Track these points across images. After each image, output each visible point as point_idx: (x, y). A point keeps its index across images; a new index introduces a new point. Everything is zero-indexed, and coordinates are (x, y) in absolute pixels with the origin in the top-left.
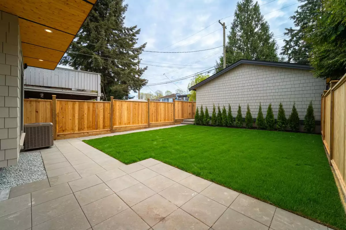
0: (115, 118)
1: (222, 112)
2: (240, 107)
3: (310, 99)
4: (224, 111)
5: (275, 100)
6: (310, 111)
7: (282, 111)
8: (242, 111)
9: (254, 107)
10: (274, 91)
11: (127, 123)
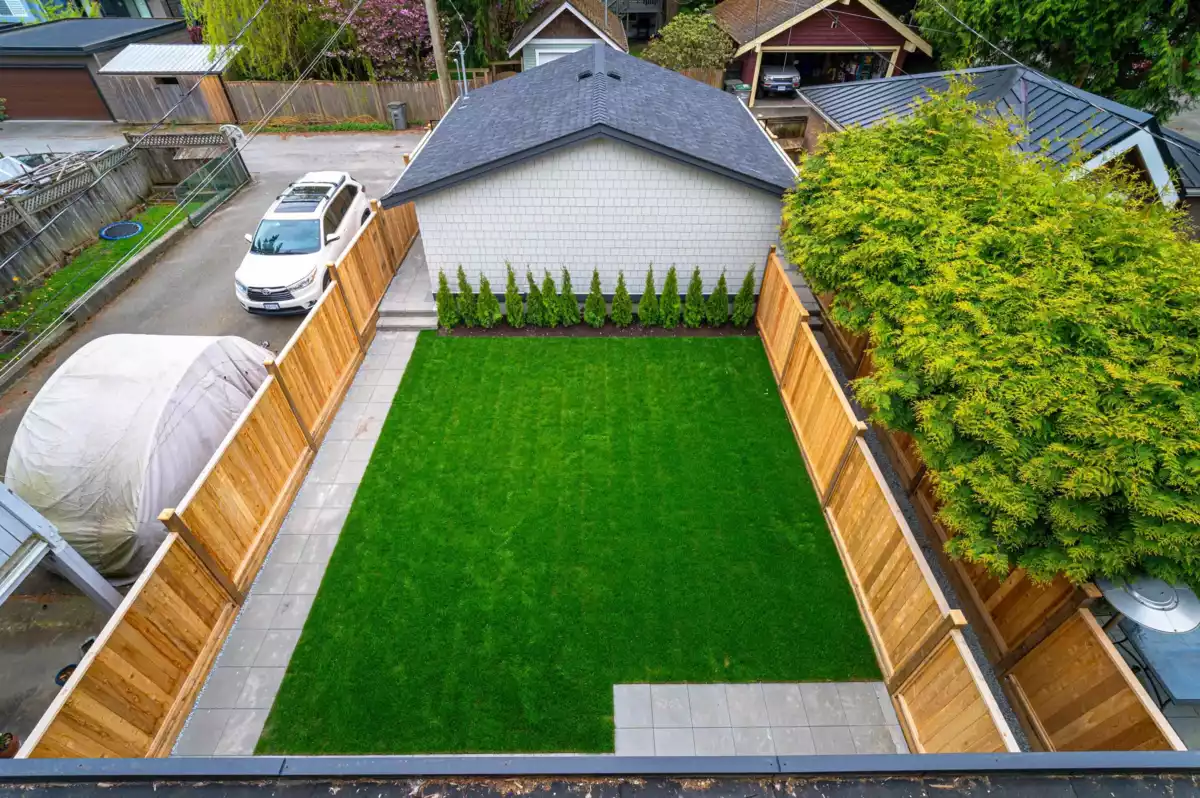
0: (220, 557)
1: (540, 288)
2: (596, 275)
3: (751, 260)
4: (549, 284)
5: (684, 260)
6: (749, 282)
7: (696, 283)
8: (603, 283)
9: (634, 275)
10: (680, 228)
11: (257, 520)
